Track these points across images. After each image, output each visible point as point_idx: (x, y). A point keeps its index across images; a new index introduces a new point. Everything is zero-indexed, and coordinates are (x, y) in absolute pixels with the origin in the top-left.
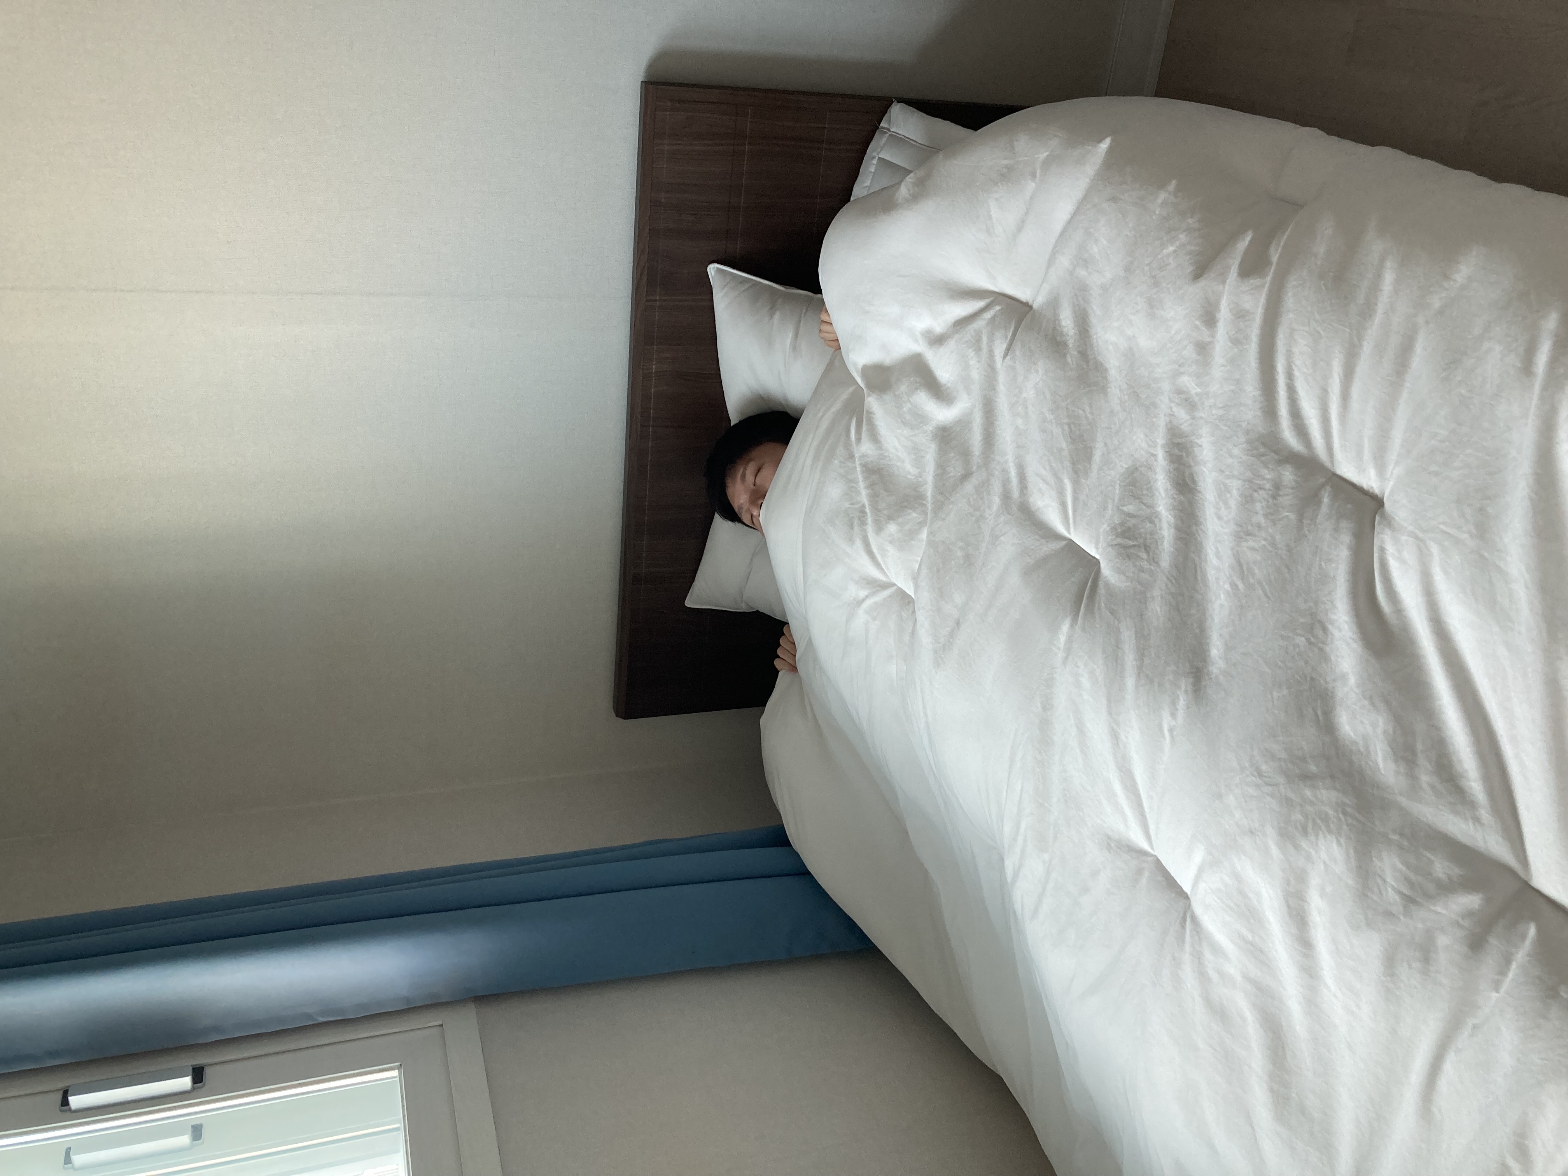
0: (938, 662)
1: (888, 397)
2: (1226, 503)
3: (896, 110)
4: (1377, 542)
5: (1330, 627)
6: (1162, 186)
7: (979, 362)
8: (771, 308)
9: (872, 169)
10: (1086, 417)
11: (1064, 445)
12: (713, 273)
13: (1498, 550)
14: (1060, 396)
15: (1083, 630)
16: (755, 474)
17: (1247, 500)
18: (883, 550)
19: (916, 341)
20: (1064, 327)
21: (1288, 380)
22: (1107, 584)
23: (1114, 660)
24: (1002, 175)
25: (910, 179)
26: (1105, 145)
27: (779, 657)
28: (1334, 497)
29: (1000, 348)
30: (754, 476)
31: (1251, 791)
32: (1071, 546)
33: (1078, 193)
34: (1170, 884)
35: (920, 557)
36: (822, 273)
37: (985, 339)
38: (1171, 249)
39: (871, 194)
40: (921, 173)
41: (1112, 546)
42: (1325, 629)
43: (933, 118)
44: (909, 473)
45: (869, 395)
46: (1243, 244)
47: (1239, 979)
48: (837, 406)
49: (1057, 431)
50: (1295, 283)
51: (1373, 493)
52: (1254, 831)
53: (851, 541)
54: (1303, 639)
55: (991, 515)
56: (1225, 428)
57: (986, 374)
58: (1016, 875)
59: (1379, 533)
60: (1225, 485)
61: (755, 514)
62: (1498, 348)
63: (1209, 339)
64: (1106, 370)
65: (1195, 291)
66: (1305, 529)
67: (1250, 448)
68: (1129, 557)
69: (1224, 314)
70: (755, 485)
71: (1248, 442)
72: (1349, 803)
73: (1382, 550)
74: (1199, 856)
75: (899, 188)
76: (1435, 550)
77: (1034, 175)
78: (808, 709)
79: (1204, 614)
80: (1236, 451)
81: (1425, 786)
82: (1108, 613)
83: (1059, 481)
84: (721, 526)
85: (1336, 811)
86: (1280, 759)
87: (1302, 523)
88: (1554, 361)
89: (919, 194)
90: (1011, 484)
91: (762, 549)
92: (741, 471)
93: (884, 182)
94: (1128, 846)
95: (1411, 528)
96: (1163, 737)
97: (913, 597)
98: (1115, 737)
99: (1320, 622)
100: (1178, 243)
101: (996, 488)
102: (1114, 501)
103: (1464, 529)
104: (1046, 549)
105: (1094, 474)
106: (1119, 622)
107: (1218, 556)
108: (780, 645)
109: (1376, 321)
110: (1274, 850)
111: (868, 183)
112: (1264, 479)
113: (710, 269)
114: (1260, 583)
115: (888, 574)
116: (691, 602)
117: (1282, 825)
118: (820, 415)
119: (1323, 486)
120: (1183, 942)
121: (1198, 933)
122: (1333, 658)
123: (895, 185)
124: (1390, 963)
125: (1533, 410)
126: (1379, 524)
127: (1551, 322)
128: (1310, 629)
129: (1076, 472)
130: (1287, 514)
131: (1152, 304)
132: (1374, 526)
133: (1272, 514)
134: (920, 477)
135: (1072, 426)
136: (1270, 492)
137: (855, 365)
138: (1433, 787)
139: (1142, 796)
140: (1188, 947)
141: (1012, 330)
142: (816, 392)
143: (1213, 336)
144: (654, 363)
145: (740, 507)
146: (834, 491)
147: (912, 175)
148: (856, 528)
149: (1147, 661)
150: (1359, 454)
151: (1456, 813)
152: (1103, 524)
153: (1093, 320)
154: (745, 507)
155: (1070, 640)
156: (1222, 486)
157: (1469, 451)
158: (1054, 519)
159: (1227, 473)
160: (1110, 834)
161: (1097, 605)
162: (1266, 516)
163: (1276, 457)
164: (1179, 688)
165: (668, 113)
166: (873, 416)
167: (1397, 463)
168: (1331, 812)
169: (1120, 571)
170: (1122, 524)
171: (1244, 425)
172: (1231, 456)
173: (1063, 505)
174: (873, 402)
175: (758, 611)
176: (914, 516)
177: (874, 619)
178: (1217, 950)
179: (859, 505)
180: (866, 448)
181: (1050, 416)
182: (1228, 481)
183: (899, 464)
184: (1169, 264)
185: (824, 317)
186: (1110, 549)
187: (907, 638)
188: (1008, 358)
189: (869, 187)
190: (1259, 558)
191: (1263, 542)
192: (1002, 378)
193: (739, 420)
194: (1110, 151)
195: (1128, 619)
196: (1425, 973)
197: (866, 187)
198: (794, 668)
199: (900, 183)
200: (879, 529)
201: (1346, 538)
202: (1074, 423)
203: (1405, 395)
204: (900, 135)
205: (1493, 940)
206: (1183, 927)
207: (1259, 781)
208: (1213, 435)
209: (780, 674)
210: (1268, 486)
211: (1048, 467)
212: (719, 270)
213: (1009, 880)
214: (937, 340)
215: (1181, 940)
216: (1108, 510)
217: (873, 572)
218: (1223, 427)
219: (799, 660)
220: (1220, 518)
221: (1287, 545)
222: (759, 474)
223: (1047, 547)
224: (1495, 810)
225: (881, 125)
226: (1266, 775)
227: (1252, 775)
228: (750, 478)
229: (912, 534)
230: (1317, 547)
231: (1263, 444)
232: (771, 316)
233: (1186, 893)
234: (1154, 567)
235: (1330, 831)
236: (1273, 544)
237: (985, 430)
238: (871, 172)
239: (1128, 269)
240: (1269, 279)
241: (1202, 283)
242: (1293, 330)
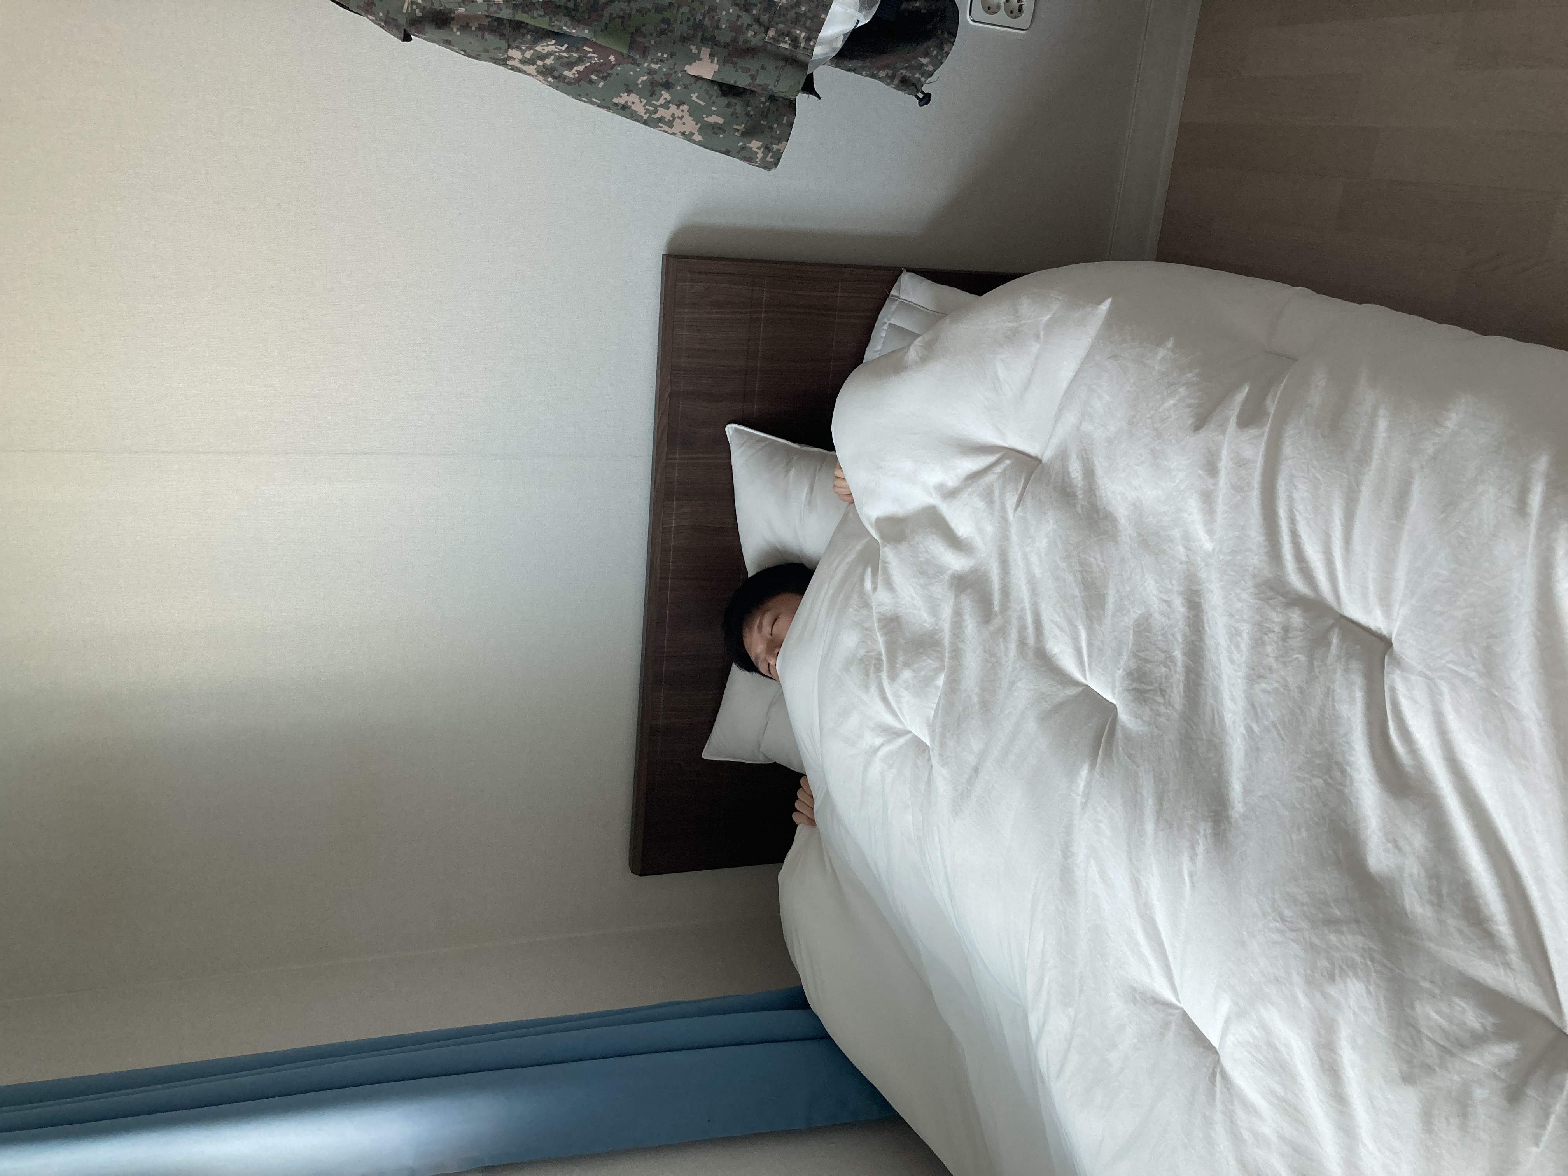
0: (956, 811)
1: (904, 548)
2: (1238, 647)
3: (906, 279)
4: (1387, 682)
5: (1348, 769)
6: (1160, 343)
7: (991, 514)
8: (788, 464)
9: (884, 335)
10: (1098, 566)
11: (1077, 592)
12: (731, 432)
13: (1506, 688)
14: (1071, 545)
15: (1102, 775)
16: (772, 624)
17: (1258, 643)
18: (898, 697)
19: (930, 494)
20: (1073, 479)
21: (1291, 526)
22: (1124, 729)
23: (1134, 804)
24: (1008, 337)
25: (918, 342)
26: (1105, 307)
27: (797, 811)
28: (1343, 638)
29: (1011, 499)
30: (771, 626)
31: (1277, 937)
32: (1088, 690)
33: (1081, 353)
34: (1198, 1038)
35: (934, 703)
36: (835, 431)
37: (997, 493)
38: (1172, 402)
39: (883, 356)
40: (927, 337)
41: (1128, 690)
42: (1343, 772)
43: (940, 285)
44: (925, 621)
45: (884, 546)
46: (1240, 396)
47: (1274, 1139)
48: (852, 557)
49: (1070, 578)
50: (1292, 432)
51: (1381, 634)
52: (1279, 979)
53: (866, 688)
54: (1320, 780)
55: (1007, 662)
56: (1232, 573)
57: (999, 525)
58: (1041, 1031)
59: (1389, 673)
60: (1236, 629)
61: (771, 663)
62: (1492, 491)
63: (1212, 487)
64: (1116, 519)
65: (1197, 442)
66: (1317, 671)
67: (1257, 592)
68: (1145, 701)
69: (1225, 464)
70: (771, 635)
71: (1257, 586)
72: (1377, 949)
73: (1393, 690)
74: (1225, 1006)
75: (909, 348)
76: (1445, 688)
77: (1038, 337)
78: (828, 864)
79: (1222, 758)
80: (1245, 596)
81: (1452, 930)
82: (1126, 758)
83: (1073, 626)
84: (738, 676)
85: (1363, 956)
86: (1302, 904)
87: (1312, 664)
88: (1547, 503)
89: (929, 354)
90: (1028, 631)
91: (779, 700)
92: (758, 621)
93: (894, 345)
94: (1153, 998)
95: (1420, 667)
96: (1184, 883)
97: (929, 744)
98: (1136, 884)
99: (1337, 763)
100: (1177, 397)
101: (1014, 635)
102: (1128, 646)
103: (1472, 667)
104: (1063, 695)
105: (1108, 621)
106: (1138, 767)
107: (1233, 700)
108: (798, 798)
109: (1373, 467)
110: (1301, 997)
111: (879, 347)
112: (1273, 622)
113: (728, 429)
114: (1275, 725)
115: (902, 720)
116: (708, 754)
117: (1309, 972)
118: (835, 565)
119: (1331, 627)
120: (1214, 1099)
121: (1229, 1090)
122: (1353, 800)
123: (904, 348)
124: (1427, 1117)
125: (1530, 549)
126: (1388, 665)
127: (1542, 464)
128: (1328, 771)
129: (1090, 618)
130: (1298, 656)
131: (1155, 455)
132: (1384, 667)
133: (1282, 656)
134: (937, 625)
135: (1085, 574)
136: (1280, 635)
137: (868, 518)
138: (1460, 931)
139: (1166, 944)
140: (1219, 1106)
141: (1022, 483)
142: (831, 545)
143: (1216, 484)
144: (674, 518)
145: (757, 657)
146: (850, 640)
147: (919, 339)
148: (872, 675)
149: (1166, 805)
150: (1365, 595)
151: (1486, 958)
152: (1119, 669)
153: (1099, 472)
154: (762, 656)
155: (1088, 785)
156: (1232, 629)
157: (1471, 591)
158: (1069, 664)
159: (1237, 617)
160: (1135, 985)
161: (1114, 749)
162: (1276, 659)
163: (1284, 600)
164: (1198, 832)
165: (688, 283)
166: (888, 565)
167: (1402, 604)
168: (1358, 959)
169: (1137, 716)
170: (1139, 669)
171: (1250, 569)
172: (1240, 600)
173: (1078, 651)
174: (888, 553)
175: (775, 762)
176: (929, 663)
177: (890, 767)
178: (1250, 1108)
179: (875, 653)
180: (882, 600)
181: (1062, 565)
182: (1237, 625)
183: (915, 612)
184: (1170, 416)
185: (838, 473)
186: (1126, 693)
187: (922, 787)
188: (1020, 509)
189: (880, 351)
190: (1271, 700)
191: (1276, 685)
192: (1014, 530)
193: (756, 572)
194: (1111, 312)
195: (1146, 763)
196: (1463, 1128)
197: (878, 350)
198: (812, 822)
199: (910, 345)
200: (893, 678)
201: (1358, 680)
202: (1086, 571)
203: (1405, 537)
204: (909, 302)
205: (1530, 1092)
206: (1213, 1083)
207: (1283, 927)
208: (1221, 580)
209: (798, 828)
210: (1277, 629)
211: (1062, 614)
212: (736, 430)
213: (1034, 1037)
214: (951, 494)
215: (1211, 1095)
216: (1123, 656)
217: (889, 720)
218: (1230, 573)
219: (817, 812)
220: (1232, 661)
221: (1300, 688)
222: (776, 623)
223: (1064, 693)
224: (1526, 956)
225: (892, 293)
226: (1289, 920)
227: (1275, 920)
228: (766, 629)
229: (927, 682)
230: (1329, 688)
231: (1272, 588)
232: (787, 472)
233: (1214, 1048)
234: (1170, 710)
235: (1357, 976)
236: (1286, 686)
237: (1002, 579)
238: (882, 337)
239: (1132, 423)
240: (1267, 428)
241: (1202, 434)
242: (1292, 476)
